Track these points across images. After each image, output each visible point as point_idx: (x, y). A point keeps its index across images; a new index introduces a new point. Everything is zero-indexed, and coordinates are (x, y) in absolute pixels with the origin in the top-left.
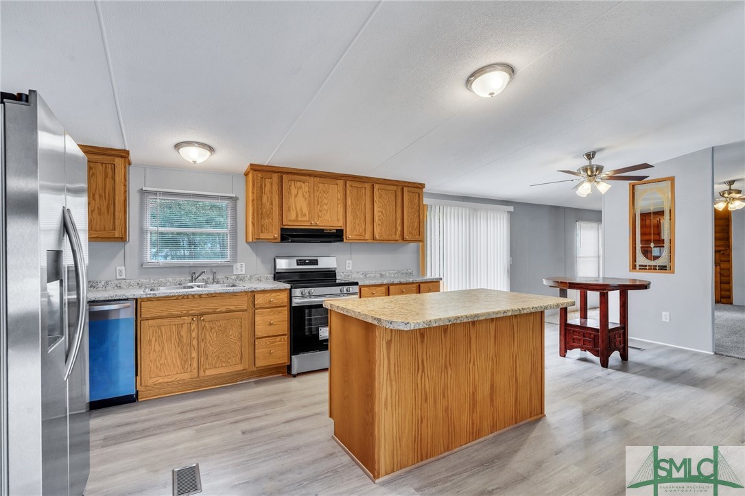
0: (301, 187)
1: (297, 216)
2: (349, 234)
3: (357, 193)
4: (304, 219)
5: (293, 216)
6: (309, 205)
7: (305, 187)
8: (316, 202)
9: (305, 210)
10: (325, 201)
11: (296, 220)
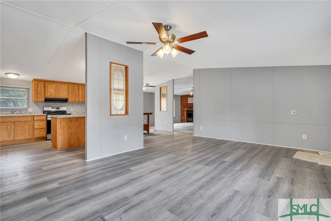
0: (52, 86)
1: (51, 94)
2: (70, 100)
3: (73, 88)
4: (53, 95)
5: (49, 94)
6: (55, 91)
7: (54, 86)
8: (58, 90)
9: (54, 93)
10: (61, 90)
11: (50, 95)
